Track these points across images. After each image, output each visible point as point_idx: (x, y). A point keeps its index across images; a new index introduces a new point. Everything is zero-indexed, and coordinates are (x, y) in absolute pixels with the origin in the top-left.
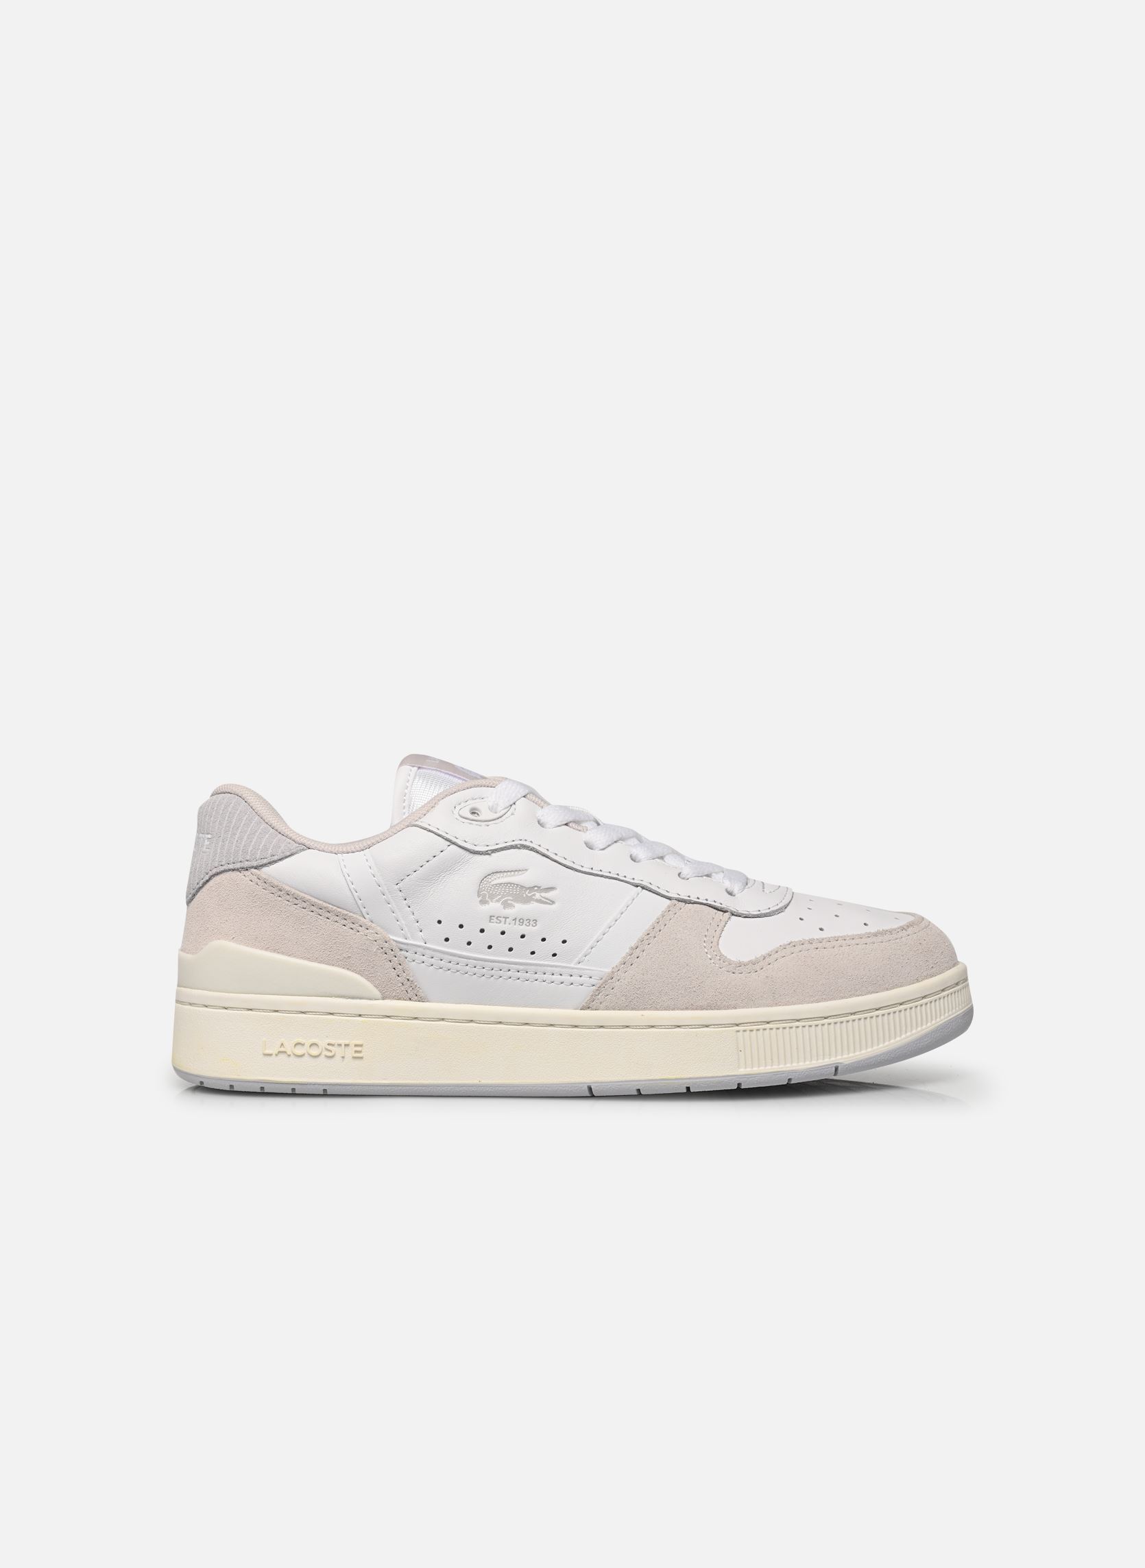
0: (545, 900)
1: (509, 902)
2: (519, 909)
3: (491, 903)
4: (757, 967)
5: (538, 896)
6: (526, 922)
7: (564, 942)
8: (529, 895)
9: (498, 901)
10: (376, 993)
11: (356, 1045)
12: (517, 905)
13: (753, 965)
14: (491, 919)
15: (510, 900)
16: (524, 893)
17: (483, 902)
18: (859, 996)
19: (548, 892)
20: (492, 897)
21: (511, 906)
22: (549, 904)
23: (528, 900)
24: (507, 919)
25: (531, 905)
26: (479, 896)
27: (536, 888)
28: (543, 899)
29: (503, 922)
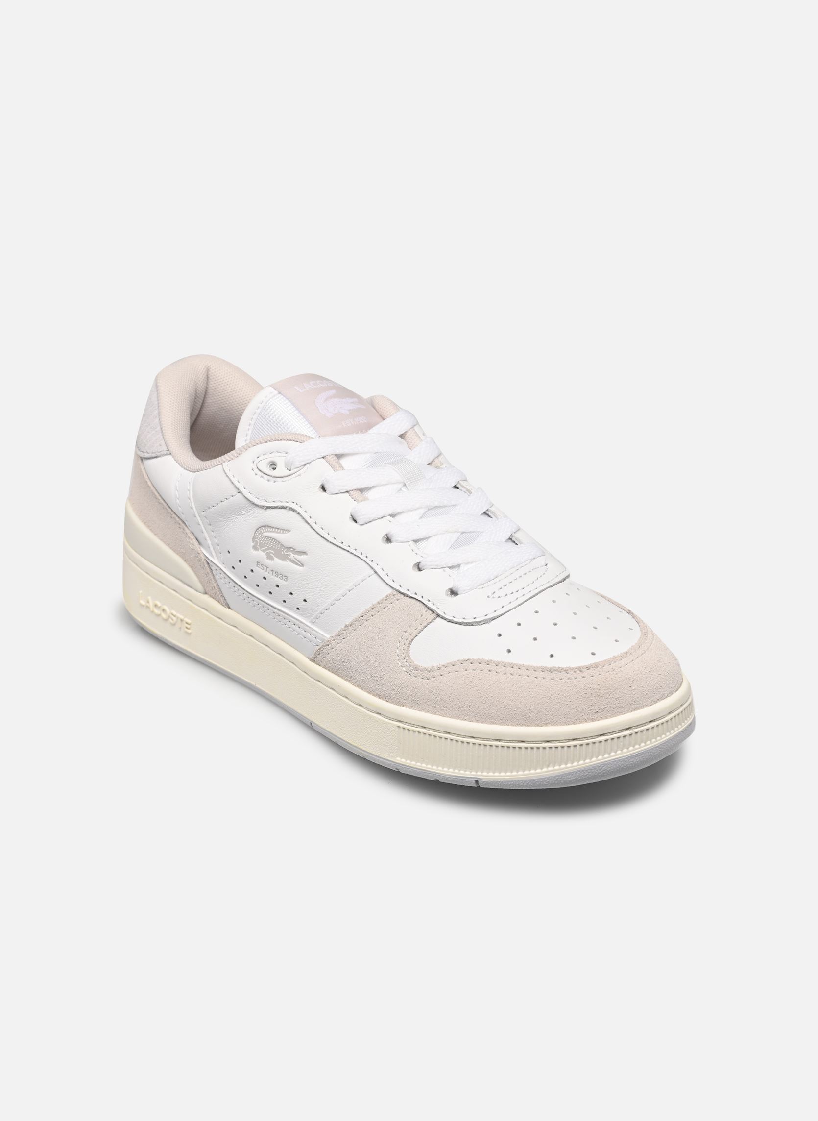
0: (296, 561)
1: (271, 554)
2: (277, 563)
3: (259, 551)
4: (429, 675)
5: (292, 556)
6: (280, 576)
7: (305, 601)
8: (286, 553)
9: (264, 551)
10: (199, 586)
11: (187, 623)
12: (276, 559)
13: (427, 672)
14: (257, 565)
15: (272, 553)
16: (283, 551)
17: (255, 548)
18: (509, 725)
19: (301, 555)
20: (262, 546)
21: (272, 559)
22: (299, 566)
23: (284, 558)
24: (268, 569)
25: (285, 562)
26: (253, 542)
27: (292, 549)
28: (295, 560)
29: (265, 570)
